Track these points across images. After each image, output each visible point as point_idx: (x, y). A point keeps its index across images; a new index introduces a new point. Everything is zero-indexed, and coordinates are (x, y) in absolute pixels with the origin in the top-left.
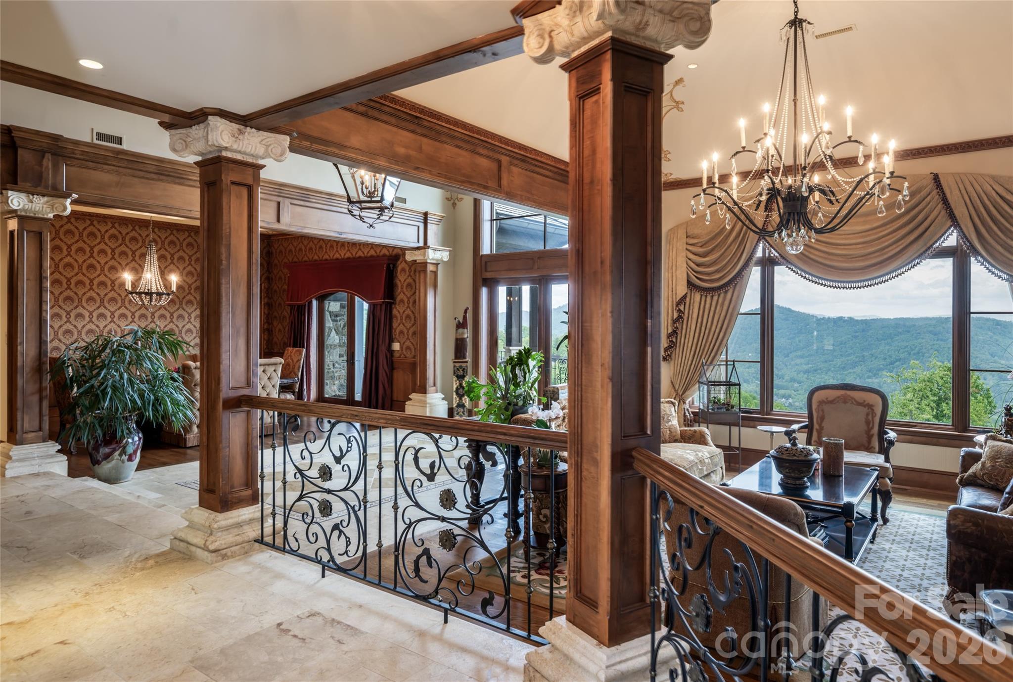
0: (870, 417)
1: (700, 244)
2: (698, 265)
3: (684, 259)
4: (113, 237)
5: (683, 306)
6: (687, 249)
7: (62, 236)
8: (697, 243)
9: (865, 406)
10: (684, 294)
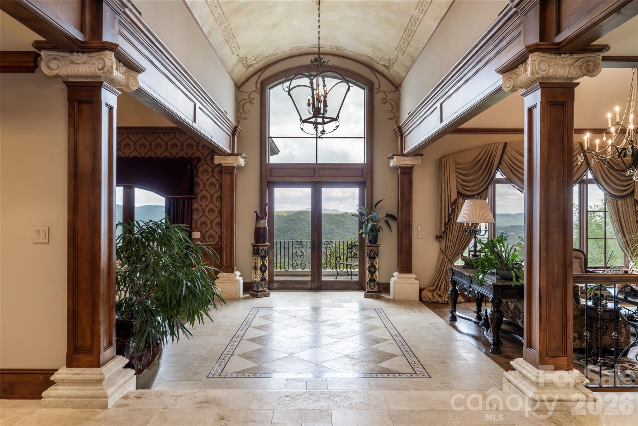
1: (463, 169)
2: (464, 181)
3: (455, 177)
5: (454, 206)
6: (456, 171)
8: (461, 168)
10: (455, 198)
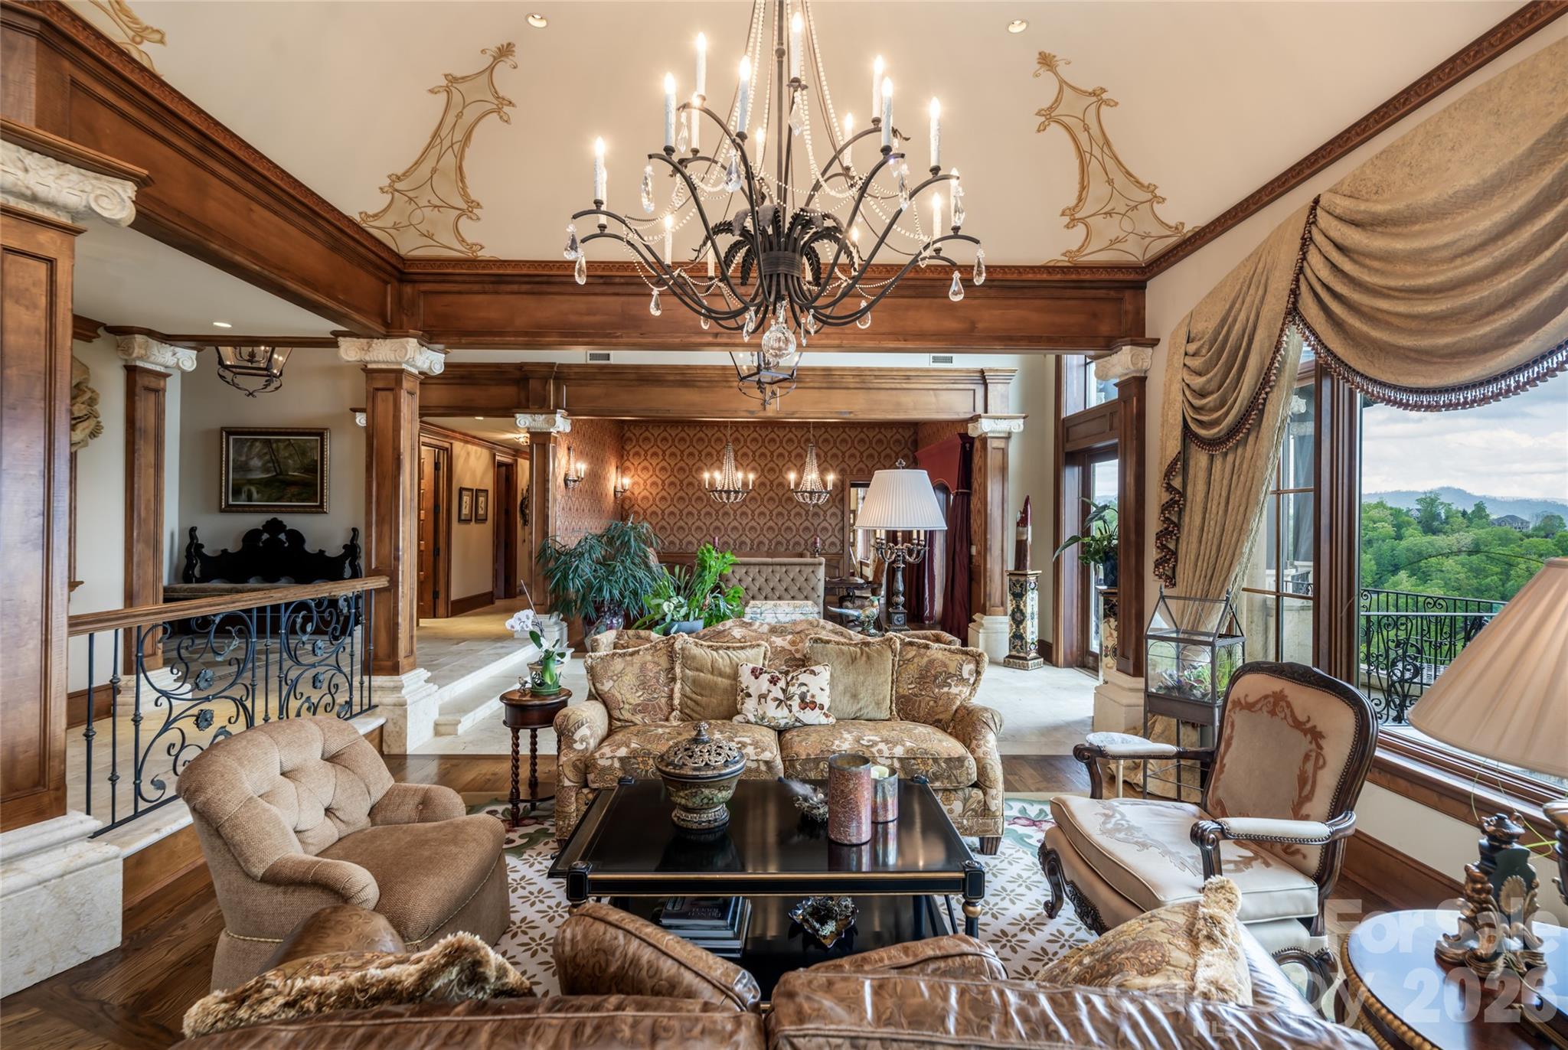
0: (1310, 766)
3: (1181, 385)
4: (755, 440)
6: (1185, 365)
7: (695, 444)
9: (1305, 732)
